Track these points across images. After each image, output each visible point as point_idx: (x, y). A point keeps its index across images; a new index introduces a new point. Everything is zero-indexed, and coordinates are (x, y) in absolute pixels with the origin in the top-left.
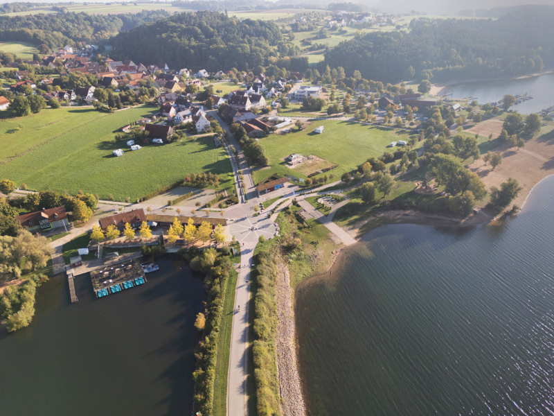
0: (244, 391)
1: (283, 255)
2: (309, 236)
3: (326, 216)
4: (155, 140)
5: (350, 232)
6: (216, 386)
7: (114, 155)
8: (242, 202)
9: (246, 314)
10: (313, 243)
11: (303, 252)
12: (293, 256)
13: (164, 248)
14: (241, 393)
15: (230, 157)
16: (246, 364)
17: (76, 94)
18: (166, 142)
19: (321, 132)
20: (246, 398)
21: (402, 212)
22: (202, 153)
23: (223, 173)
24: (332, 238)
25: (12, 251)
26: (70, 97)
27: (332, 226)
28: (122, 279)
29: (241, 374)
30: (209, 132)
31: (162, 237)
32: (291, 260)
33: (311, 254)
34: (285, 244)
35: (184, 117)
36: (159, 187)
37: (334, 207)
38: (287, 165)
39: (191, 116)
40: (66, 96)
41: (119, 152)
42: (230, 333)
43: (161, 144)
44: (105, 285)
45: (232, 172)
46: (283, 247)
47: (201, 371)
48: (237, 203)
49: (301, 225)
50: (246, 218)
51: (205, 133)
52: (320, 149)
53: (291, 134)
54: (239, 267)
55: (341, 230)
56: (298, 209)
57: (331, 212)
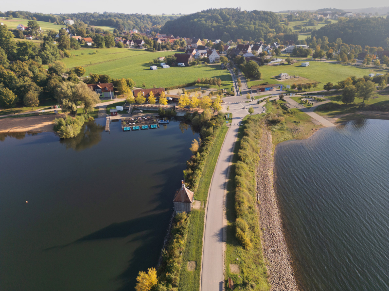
0: (225, 188)
1: (267, 126)
2: (292, 118)
3: (309, 108)
4: (179, 64)
5: (329, 119)
6: (201, 182)
7: (151, 69)
8: (238, 95)
9: (232, 148)
10: (295, 122)
11: (286, 126)
12: (276, 127)
13: (175, 111)
14: (222, 188)
15: (231, 74)
16: (228, 174)
17: (134, 43)
18: (187, 65)
19: (307, 66)
20: (226, 192)
21: (381, 113)
22: (211, 71)
23: (225, 80)
24: (313, 121)
25: (73, 92)
26: (130, 44)
27: (313, 115)
28: (142, 124)
29: (224, 178)
30: (218, 62)
31: (175, 107)
32: (274, 129)
33: (292, 128)
34: (270, 119)
35: (202, 54)
36: (178, 85)
37: (316, 104)
38: (276, 80)
39: (206, 54)
40: (128, 43)
41: (154, 67)
42: (217, 156)
43: (183, 66)
44: (130, 125)
45: (232, 80)
46: (268, 120)
47: (190, 171)
48: (233, 95)
49: (285, 111)
50: (239, 103)
51: (215, 63)
52: (306, 73)
53: (281, 66)
54: (230, 125)
55: (321, 117)
56: (283, 102)
57: (312, 106)
